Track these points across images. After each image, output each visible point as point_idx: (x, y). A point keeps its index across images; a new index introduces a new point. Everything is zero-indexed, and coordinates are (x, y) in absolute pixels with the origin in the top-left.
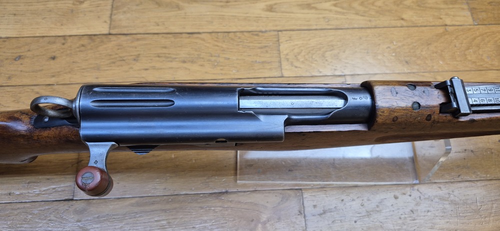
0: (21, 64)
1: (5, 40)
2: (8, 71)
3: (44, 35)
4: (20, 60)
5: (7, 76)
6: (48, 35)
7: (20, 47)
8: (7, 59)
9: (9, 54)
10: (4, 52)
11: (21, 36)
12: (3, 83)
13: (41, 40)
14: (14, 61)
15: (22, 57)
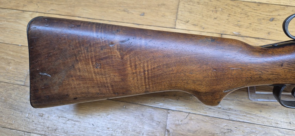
0: (275, 24)
1: (259, 4)
2: (267, 28)
3: (287, 4)
4: (274, 21)
5: (266, 32)
6: (290, 5)
7: (271, 12)
8: (263, 19)
9: (264, 16)
10: (260, 14)
11: (270, 3)
12: (265, 37)
13: (286, 8)
14: (269, 22)
15: (274, 19)
